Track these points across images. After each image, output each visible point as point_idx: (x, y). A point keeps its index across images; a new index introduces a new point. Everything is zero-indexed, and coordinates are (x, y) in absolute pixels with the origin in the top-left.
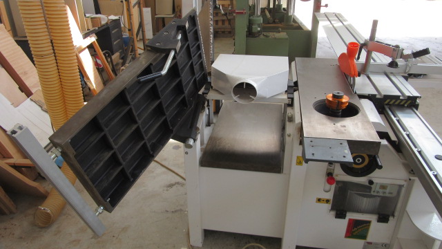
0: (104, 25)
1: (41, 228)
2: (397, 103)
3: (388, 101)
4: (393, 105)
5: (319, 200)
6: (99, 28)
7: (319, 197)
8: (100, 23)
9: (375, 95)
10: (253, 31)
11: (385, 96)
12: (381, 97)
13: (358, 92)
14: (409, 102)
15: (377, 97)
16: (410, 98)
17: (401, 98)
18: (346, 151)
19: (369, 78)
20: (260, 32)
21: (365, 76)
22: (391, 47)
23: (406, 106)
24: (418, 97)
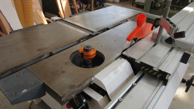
3: (143, 67)
4: (148, 72)
9: (134, 60)
10: (156, 6)
11: (141, 62)
12: (138, 62)
13: (124, 53)
14: (160, 75)
15: (136, 61)
16: (160, 72)
17: (154, 69)
18: (25, 91)
19: (154, 45)
20: (159, 7)
21: (154, 44)
22: (170, 25)
23: (158, 77)
24: (168, 74)
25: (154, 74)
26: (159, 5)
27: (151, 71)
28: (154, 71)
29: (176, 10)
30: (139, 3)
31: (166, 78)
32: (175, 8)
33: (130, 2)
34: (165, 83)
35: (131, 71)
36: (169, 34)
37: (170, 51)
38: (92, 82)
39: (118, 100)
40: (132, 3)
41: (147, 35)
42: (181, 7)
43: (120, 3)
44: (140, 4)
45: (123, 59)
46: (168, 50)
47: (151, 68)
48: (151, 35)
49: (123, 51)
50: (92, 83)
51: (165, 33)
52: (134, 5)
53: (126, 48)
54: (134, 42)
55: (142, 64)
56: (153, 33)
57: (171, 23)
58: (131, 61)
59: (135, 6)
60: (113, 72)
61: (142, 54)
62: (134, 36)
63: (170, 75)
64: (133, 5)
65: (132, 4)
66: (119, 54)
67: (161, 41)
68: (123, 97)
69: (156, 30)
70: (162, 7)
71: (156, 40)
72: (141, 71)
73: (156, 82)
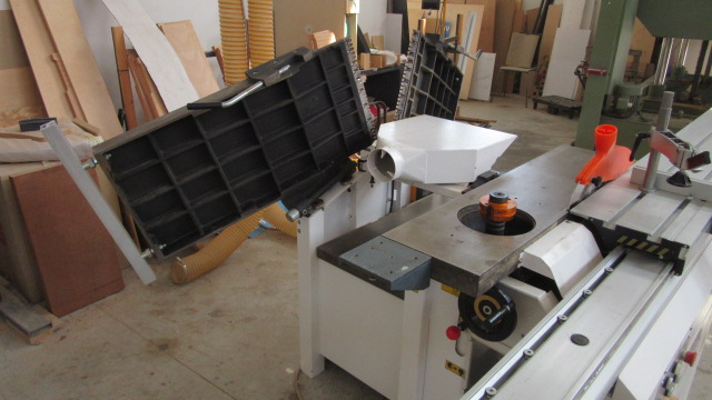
0: (390, 67)
1: (175, 283)
2: (640, 247)
3: (623, 238)
4: (633, 248)
5: (449, 365)
6: (379, 69)
7: (452, 361)
8: (384, 62)
9: (601, 222)
10: (619, 106)
11: (618, 227)
12: (612, 227)
13: (574, 210)
14: (665, 250)
15: (604, 226)
16: (665, 243)
17: (649, 238)
18: (405, 268)
19: (640, 197)
20: (630, 111)
21: (639, 193)
22: (677, 145)
23: (661, 257)
24: (682, 245)
25: (651, 250)
26: (630, 105)
27: (644, 244)
28: (651, 244)
29: (684, 117)
30: (555, 101)
31: (680, 257)
32: (682, 112)
33: (524, 98)
34: (678, 268)
35: (594, 249)
36: (675, 164)
37: (681, 207)
38: (519, 262)
39: (524, 354)
40: (534, 100)
41: (619, 176)
42: (700, 108)
43: (491, 101)
44: (561, 103)
45: (574, 224)
46: (678, 206)
47: (642, 236)
48: (628, 175)
49: (572, 206)
50: (519, 266)
51: (665, 166)
52: (539, 105)
53: (574, 201)
54: (592, 187)
55: (621, 230)
56: (634, 169)
57: (679, 141)
58: (593, 226)
59: (542, 110)
60: (558, 246)
61: (616, 212)
62: (592, 175)
63: (688, 247)
64: (535, 107)
65: (531, 104)
66: (564, 212)
67: (657, 188)
68: (536, 347)
69: (643, 162)
70: (640, 108)
71: (642, 185)
72: (618, 248)
73: (656, 267)
